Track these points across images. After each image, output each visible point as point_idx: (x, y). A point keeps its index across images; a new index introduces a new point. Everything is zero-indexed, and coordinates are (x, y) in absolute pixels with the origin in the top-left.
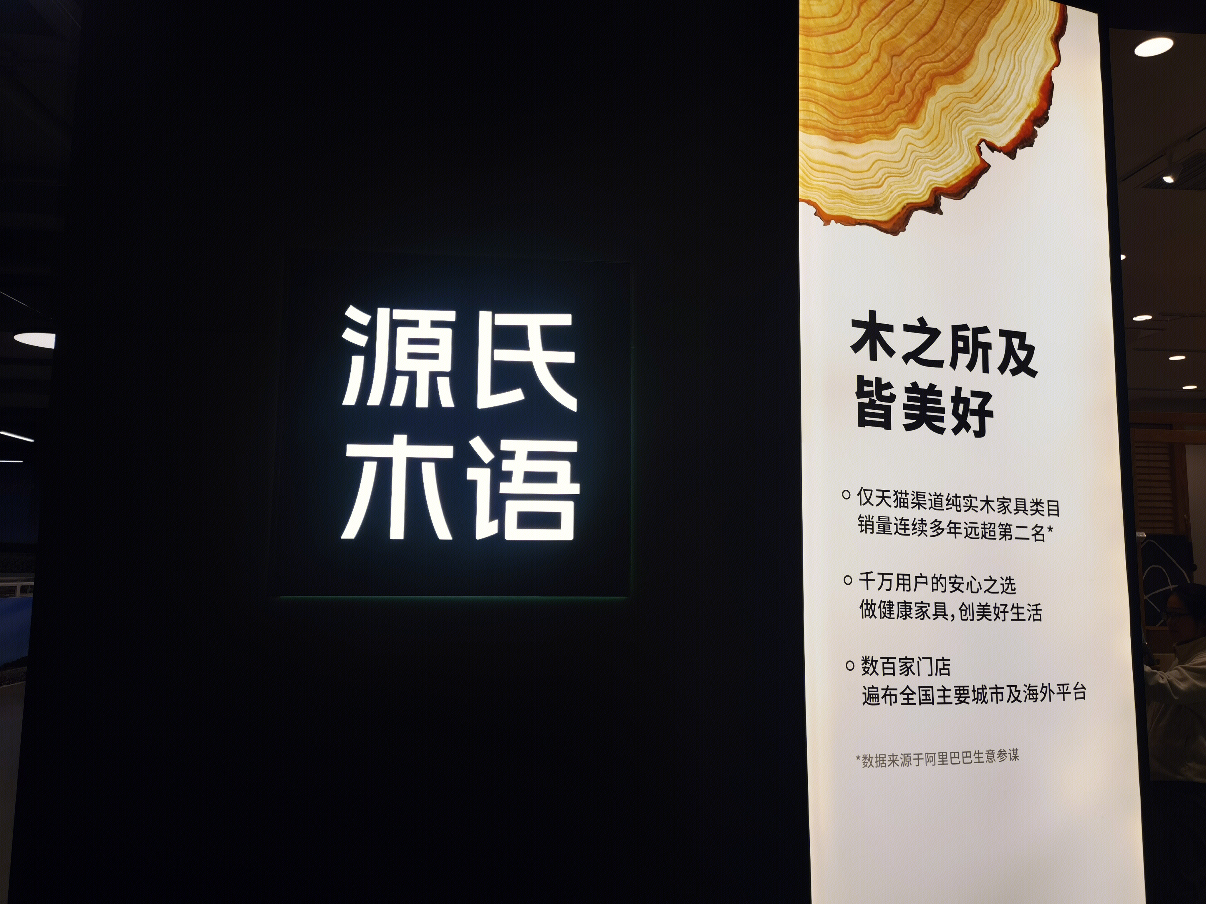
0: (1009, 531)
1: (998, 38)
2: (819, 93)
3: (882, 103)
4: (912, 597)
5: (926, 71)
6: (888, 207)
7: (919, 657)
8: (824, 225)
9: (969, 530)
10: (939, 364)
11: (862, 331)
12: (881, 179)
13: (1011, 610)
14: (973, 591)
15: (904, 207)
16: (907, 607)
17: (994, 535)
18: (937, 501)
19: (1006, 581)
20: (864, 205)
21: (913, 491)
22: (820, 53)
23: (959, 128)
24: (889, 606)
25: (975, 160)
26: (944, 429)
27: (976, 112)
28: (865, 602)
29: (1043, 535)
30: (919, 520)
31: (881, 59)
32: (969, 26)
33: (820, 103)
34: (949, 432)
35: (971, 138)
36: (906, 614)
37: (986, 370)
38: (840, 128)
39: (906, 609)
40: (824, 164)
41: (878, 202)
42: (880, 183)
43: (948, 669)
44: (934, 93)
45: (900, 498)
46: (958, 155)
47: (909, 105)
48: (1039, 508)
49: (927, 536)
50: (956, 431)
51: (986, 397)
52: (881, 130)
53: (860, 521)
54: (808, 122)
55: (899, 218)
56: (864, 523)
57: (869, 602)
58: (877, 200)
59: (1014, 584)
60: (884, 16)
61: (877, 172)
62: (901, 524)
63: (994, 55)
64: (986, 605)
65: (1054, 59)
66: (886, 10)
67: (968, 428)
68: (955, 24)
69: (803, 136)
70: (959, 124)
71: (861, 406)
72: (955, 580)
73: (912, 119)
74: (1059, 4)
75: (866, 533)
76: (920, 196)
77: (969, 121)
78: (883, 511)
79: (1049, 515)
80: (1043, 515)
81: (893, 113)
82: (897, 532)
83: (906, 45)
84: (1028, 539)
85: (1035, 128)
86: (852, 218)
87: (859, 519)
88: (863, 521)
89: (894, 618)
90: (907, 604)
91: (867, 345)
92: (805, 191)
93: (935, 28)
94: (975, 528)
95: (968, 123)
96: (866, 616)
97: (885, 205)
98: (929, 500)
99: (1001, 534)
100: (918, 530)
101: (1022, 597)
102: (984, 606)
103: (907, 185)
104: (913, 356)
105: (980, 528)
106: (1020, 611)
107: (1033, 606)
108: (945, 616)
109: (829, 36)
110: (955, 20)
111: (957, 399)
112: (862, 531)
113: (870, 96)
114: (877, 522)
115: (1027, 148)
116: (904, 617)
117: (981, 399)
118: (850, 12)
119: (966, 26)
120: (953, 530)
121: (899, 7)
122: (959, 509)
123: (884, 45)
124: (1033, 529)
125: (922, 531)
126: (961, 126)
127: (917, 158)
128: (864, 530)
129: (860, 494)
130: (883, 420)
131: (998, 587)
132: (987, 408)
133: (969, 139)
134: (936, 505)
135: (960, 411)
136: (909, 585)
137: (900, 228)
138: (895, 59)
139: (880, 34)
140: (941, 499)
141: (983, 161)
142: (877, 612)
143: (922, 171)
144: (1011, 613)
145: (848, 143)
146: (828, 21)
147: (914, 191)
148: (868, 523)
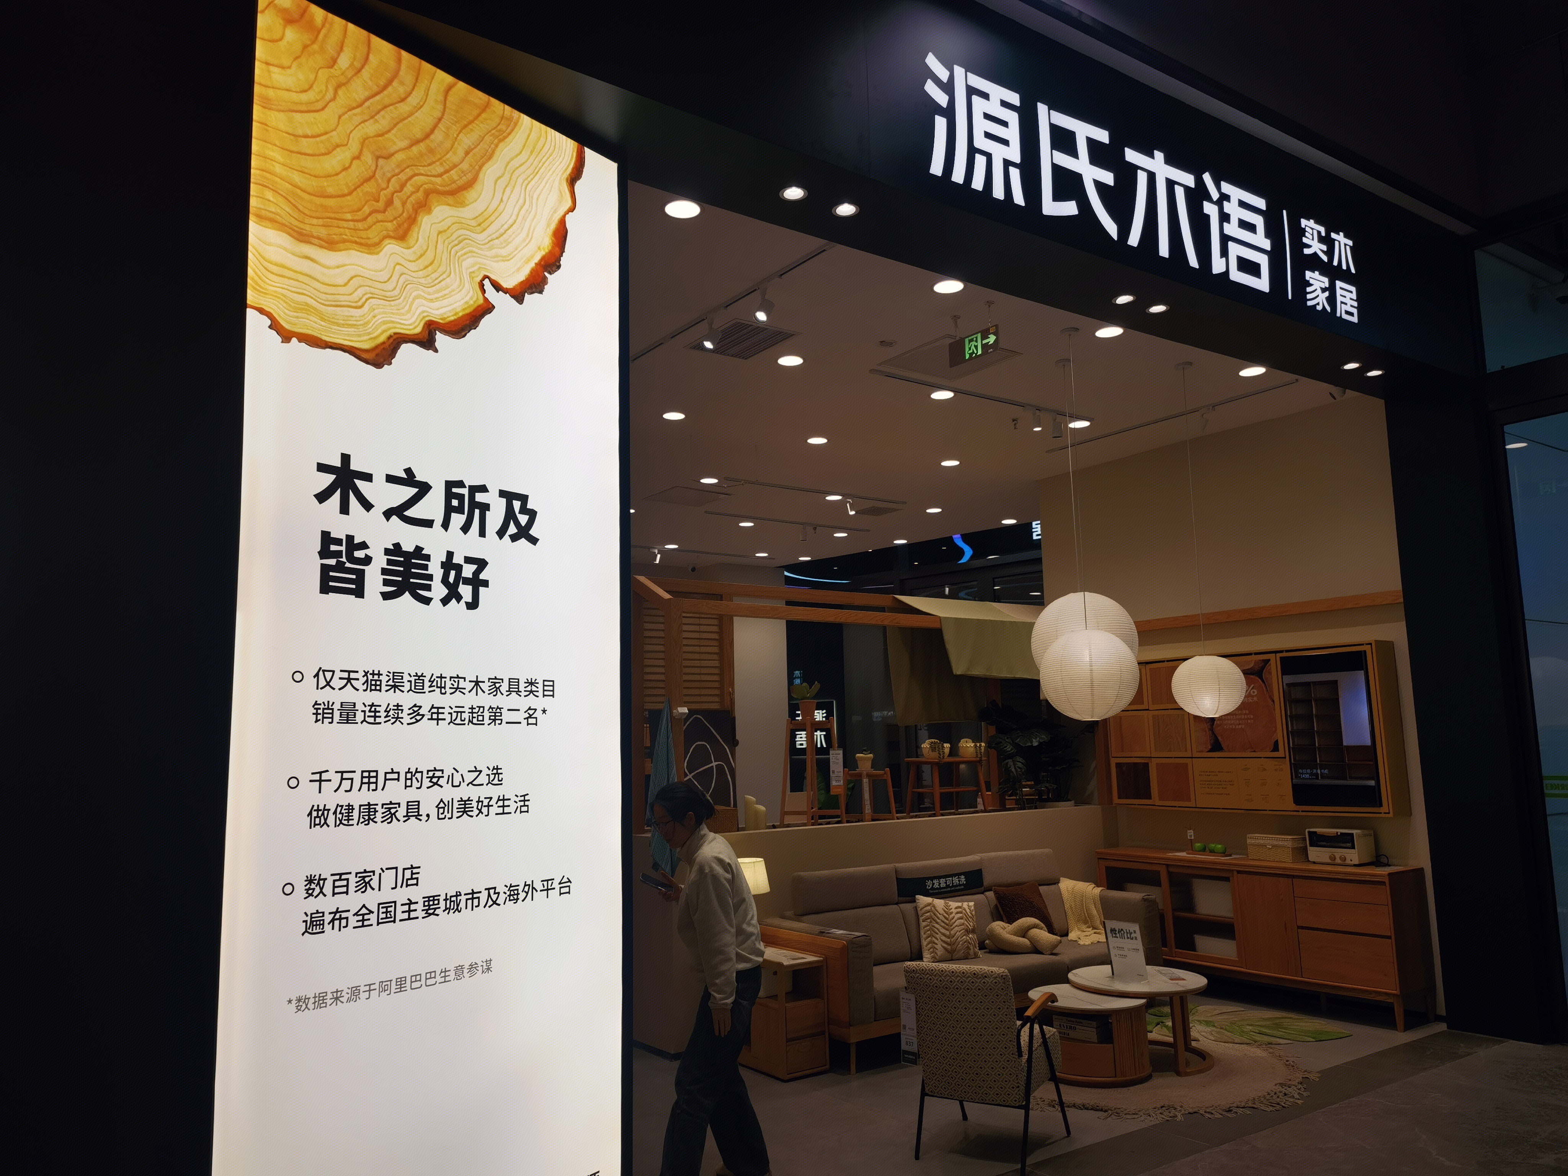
0: (499, 714)
1: (507, 166)
2: (278, 180)
3: (363, 209)
4: (378, 798)
5: (420, 184)
6: (369, 334)
7: (382, 869)
8: (282, 342)
9: (454, 715)
10: (428, 523)
11: (331, 478)
12: (360, 299)
13: (496, 803)
14: (454, 785)
15: (391, 336)
16: (371, 810)
17: (483, 721)
18: (418, 683)
19: (492, 771)
20: (338, 326)
21: (388, 672)
22: (282, 131)
23: (459, 258)
24: (347, 811)
25: (477, 299)
26: (431, 599)
27: (479, 244)
28: (315, 808)
29: (536, 718)
30: (394, 706)
31: (363, 158)
32: (473, 144)
33: (280, 192)
34: (436, 603)
35: (473, 272)
36: (369, 818)
37: (482, 533)
38: (307, 227)
39: (369, 812)
40: (282, 266)
41: (358, 325)
42: (360, 304)
43: (417, 879)
44: (429, 211)
45: (371, 680)
46: (457, 289)
47: (399, 219)
48: (534, 688)
49: (402, 724)
50: (445, 601)
51: (482, 564)
52: (363, 241)
53: (315, 709)
54: (263, 211)
55: (384, 348)
56: (320, 711)
57: (321, 807)
58: (355, 323)
59: (502, 774)
60: (369, 108)
61: (356, 290)
62: (370, 711)
63: (501, 183)
64: (468, 800)
65: (569, 203)
66: (371, 101)
67: (459, 598)
68: (456, 138)
69: (253, 227)
70: (459, 254)
71: (325, 569)
72: (434, 774)
73: (402, 235)
74: (576, 144)
75: (323, 723)
76: (411, 327)
77: (471, 252)
78: (349, 696)
79: (544, 696)
80: (538, 697)
81: (378, 224)
82: (365, 720)
83: (395, 148)
84: (520, 723)
85: (546, 274)
86: (321, 339)
87: (313, 706)
88: (320, 709)
89: (353, 825)
90: (371, 807)
91: (337, 495)
92: (256, 296)
93: (432, 137)
94: (461, 712)
95: (470, 254)
96: (315, 825)
97: (366, 330)
98: (408, 681)
99: (490, 719)
100: (392, 718)
101: (510, 789)
102: (465, 801)
103: (394, 311)
104: (397, 512)
105: (467, 712)
106: (506, 803)
107: (521, 796)
108: (418, 816)
109: (293, 113)
110: (457, 133)
111: (448, 564)
112: (317, 721)
113: (348, 198)
114: (338, 710)
115: (536, 294)
116: (367, 822)
117: (476, 566)
118: (324, 92)
119: (470, 144)
120: (435, 716)
121: (387, 101)
122: (443, 691)
123: (366, 141)
124: (525, 712)
125: (398, 718)
126: (462, 256)
127: (407, 283)
128: (320, 720)
129: (317, 675)
130: (354, 586)
131: (482, 779)
132: (482, 576)
133: (471, 273)
134: (417, 687)
135: (451, 579)
136: (376, 783)
137: (385, 361)
138: (381, 162)
139: (363, 128)
140: (423, 680)
141: (486, 299)
142: (331, 819)
143: (414, 299)
144: (495, 806)
145: (318, 248)
146: (294, 96)
147: (405, 320)
148: (325, 711)
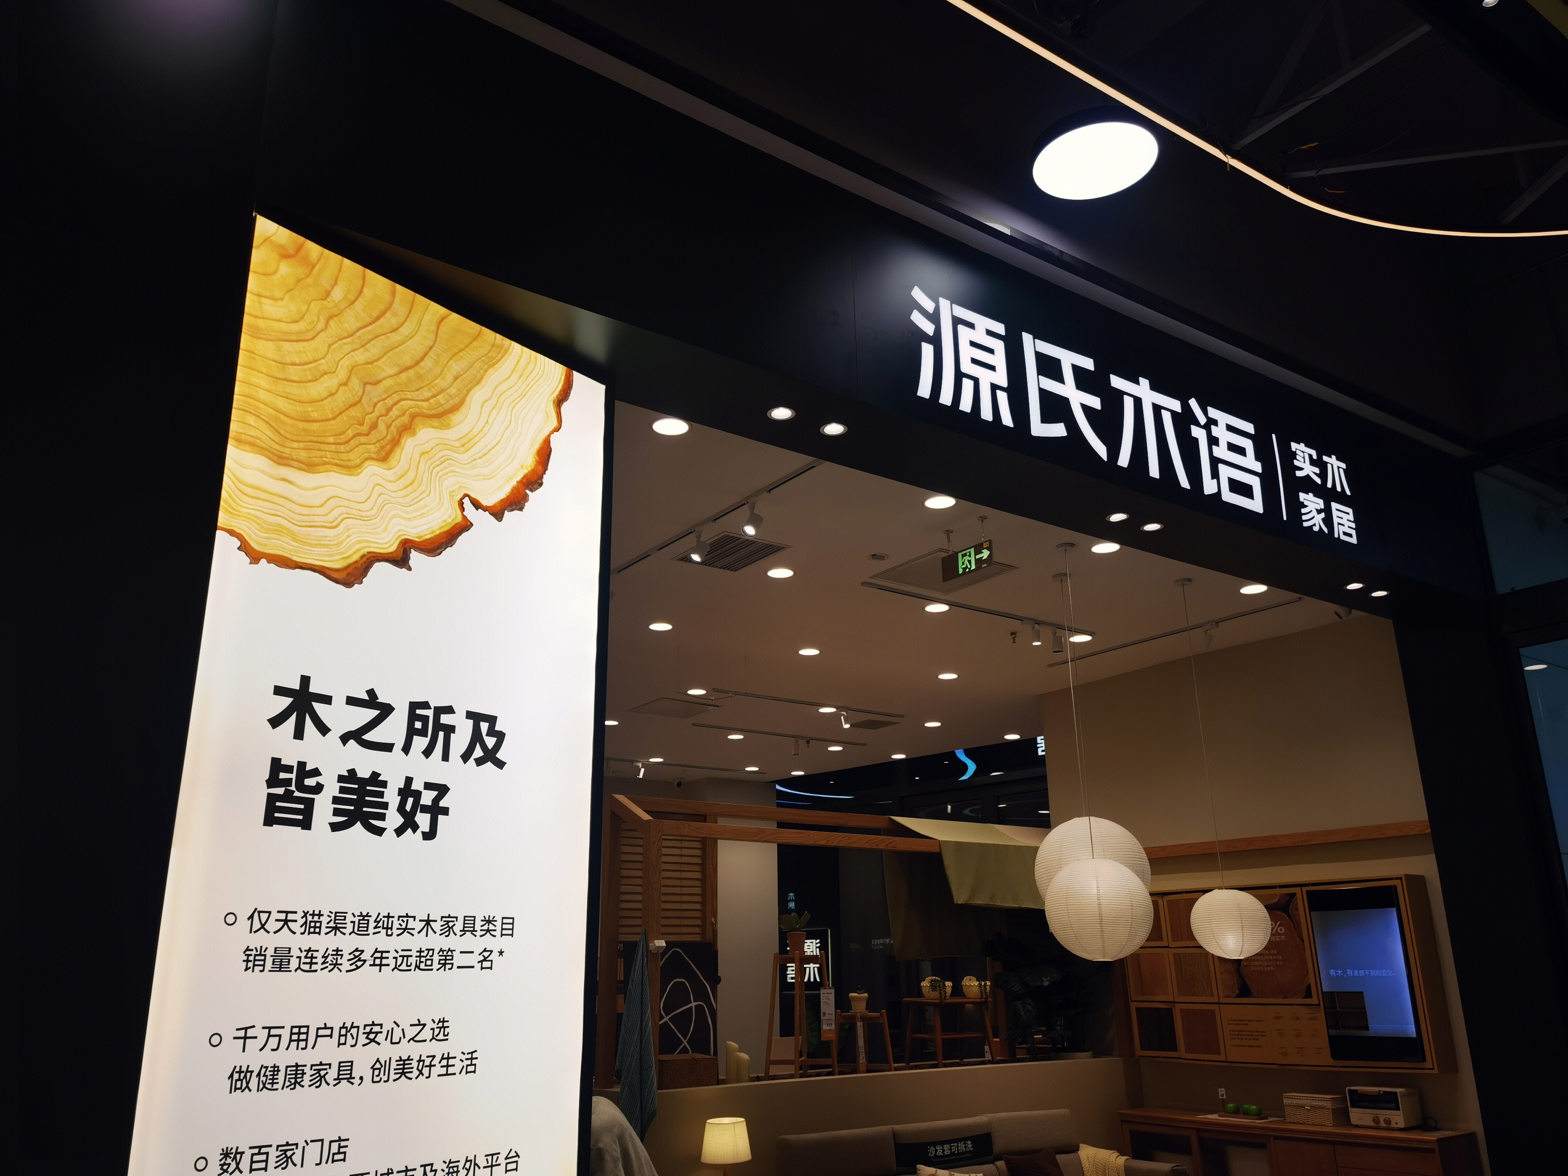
0: (451, 958)
1: (495, 389)
2: (262, 406)
3: (347, 433)
4: (307, 1058)
5: (406, 408)
6: (342, 553)
7: (306, 1141)
8: (250, 563)
9: (400, 960)
10: (388, 747)
11: (286, 701)
12: (336, 519)
13: (440, 1062)
14: (393, 1041)
15: (364, 556)
16: (298, 1072)
17: (431, 965)
18: (362, 925)
19: (438, 1024)
20: (311, 547)
21: (330, 912)
22: (269, 359)
23: (440, 478)
24: (272, 1073)
25: (456, 517)
26: (385, 829)
27: (462, 464)
28: (237, 1069)
29: (491, 961)
30: (333, 951)
31: (350, 384)
32: (462, 370)
33: (263, 417)
34: (390, 834)
35: (454, 491)
36: (296, 1082)
37: (445, 757)
38: (288, 451)
39: (296, 1074)
40: (258, 488)
41: (331, 545)
42: (335, 524)
43: (345, 1153)
44: (414, 434)
45: (311, 922)
46: (436, 507)
47: (382, 442)
48: (491, 927)
49: (341, 971)
50: (399, 831)
51: (442, 790)
52: (342, 463)
53: (246, 955)
54: (243, 436)
55: (356, 568)
56: (251, 958)
57: (244, 1069)
58: (328, 543)
59: (448, 1027)
60: (360, 337)
61: (332, 510)
62: (306, 957)
63: (488, 406)
64: (408, 1059)
65: (555, 424)
66: (363, 331)
67: (415, 827)
68: (446, 365)
69: (232, 451)
70: (440, 474)
71: (271, 798)
72: (372, 1029)
73: (384, 457)
74: (565, 368)
75: (253, 971)
76: (386, 546)
77: (452, 471)
78: (284, 939)
79: (502, 935)
80: (495, 936)
81: (361, 446)
82: (299, 968)
83: (384, 375)
84: (473, 967)
85: (527, 491)
86: (291, 560)
87: (244, 952)
88: (251, 955)
89: (277, 1089)
90: (299, 1068)
91: (292, 720)
92: (227, 517)
93: (422, 364)
94: (408, 956)
95: (450, 474)
96: (236, 1089)
97: (340, 550)
98: (351, 922)
99: (439, 963)
100: (330, 964)
101: (455, 1046)
102: (404, 1061)
103: (369, 531)
104: (356, 736)
105: (414, 956)
106: (451, 1062)
107: (468, 1054)
108: (350, 1080)
109: (283, 343)
110: (447, 360)
111: (407, 791)
112: (247, 969)
113: (333, 422)
114: (272, 956)
115: (516, 512)
116: (292, 1087)
117: (436, 793)
118: (315, 323)
119: (459, 370)
120: (378, 962)
121: (379, 331)
122: (389, 932)
123: (355, 368)
124: (480, 954)
125: (336, 964)
126: (443, 475)
127: (385, 503)
128: (250, 968)
129: (251, 917)
130: (301, 817)
131: (427, 1034)
132: (442, 804)
133: (451, 492)
134: (360, 929)
135: (408, 807)
136: (306, 1040)
137: (355, 580)
138: (368, 387)
139: (352, 356)
140: (368, 920)
141: (464, 517)
142: (253, 1084)
143: (391, 519)
144: (438, 1066)
145: (297, 470)
146: (285, 327)
147: (378, 539)
148: (257, 958)
